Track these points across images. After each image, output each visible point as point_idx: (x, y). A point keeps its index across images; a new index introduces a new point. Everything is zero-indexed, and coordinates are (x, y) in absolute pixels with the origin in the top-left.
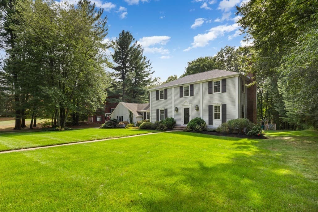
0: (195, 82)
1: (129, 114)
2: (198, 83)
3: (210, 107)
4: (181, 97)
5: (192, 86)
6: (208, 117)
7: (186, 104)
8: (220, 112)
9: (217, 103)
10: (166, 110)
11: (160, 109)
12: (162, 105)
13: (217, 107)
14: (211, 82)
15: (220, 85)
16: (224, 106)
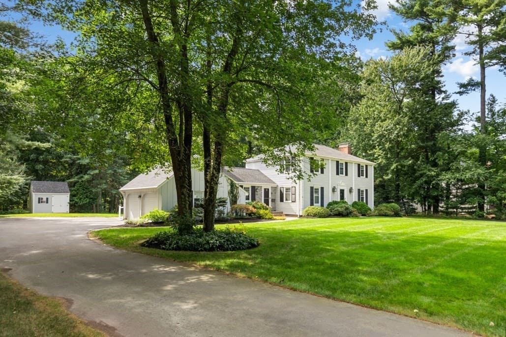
1: (229, 188)
2: (352, 163)
3: (359, 190)
4: (338, 174)
5: (346, 163)
6: (357, 200)
7: (343, 184)
8: (365, 196)
9: (363, 188)
10: (322, 189)
11: (315, 187)
12: (318, 181)
13: (363, 191)
14: (359, 165)
15: (365, 169)
16: (367, 190)
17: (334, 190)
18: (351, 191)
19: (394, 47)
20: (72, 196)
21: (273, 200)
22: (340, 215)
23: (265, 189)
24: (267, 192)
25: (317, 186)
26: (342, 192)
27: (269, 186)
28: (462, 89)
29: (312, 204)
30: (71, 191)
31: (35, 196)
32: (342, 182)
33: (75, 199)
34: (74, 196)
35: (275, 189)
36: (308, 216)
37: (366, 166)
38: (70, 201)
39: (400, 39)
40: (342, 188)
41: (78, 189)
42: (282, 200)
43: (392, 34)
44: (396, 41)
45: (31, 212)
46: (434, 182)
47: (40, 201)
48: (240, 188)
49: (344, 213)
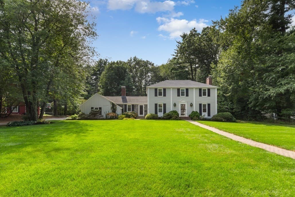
0: (189, 87)
1: (112, 106)
2: (193, 88)
3: (200, 104)
4: (179, 95)
5: (187, 89)
8: (207, 108)
10: (165, 105)
12: (160, 100)
13: (204, 105)
14: (200, 89)
15: (207, 92)
16: (209, 104)
17: (175, 105)
18: (191, 105)
21: (146, 111)
23: (140, 106)
25: (160, 103)
27: (143, 104)
29: (156, 113)
32: (183, 100)
35: (146, 106)
37: (209, 89)
40: (183, 104)
48: (117, 106)
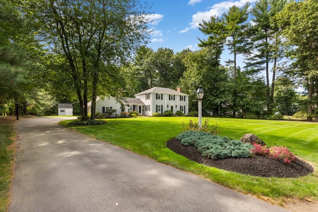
1: (121, 106)
2: (177, 95)
3: (181, 106)
4: (170, 100)
5: (174, 96)
6: (179, 110)
7: (172, 104)
8: (184, 109)
9: (183, 105)
10: (162, 106)
11: (158, 105)
12: (159, 102)
13: (182, 107)
14: (181, 96)
15: (184, 98)
16: (185, 106)
17: (168, 106)
18: (176, 106)
19: (200, 46)
20: (74, 109)
21: (143, 110)
22: (166, 116)
23: (139, 106)
24: (140, 107)
25: (159, 104)
26: (172, 107)
27: (141, 105)
28: (227, 64)
29: (157, 112)
30: (73, 107)
31: (59, 109)
32: (172, 103)
33: (75, 111)
34: (75, 109)
35: (144, 106)
36: (153, 116)
37: (185, 97)
38: (73, 111)
39: (202, 43)
40: (172, 105)
41: (76, 107)
42: (146, 110)
43: (199, 40)
44: (200, 43)
45: (58, 115)
46: (212, 103)
47: (61, 111)
48: (125, 106)
49: (169, 115)
